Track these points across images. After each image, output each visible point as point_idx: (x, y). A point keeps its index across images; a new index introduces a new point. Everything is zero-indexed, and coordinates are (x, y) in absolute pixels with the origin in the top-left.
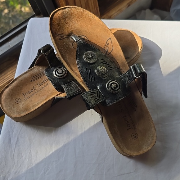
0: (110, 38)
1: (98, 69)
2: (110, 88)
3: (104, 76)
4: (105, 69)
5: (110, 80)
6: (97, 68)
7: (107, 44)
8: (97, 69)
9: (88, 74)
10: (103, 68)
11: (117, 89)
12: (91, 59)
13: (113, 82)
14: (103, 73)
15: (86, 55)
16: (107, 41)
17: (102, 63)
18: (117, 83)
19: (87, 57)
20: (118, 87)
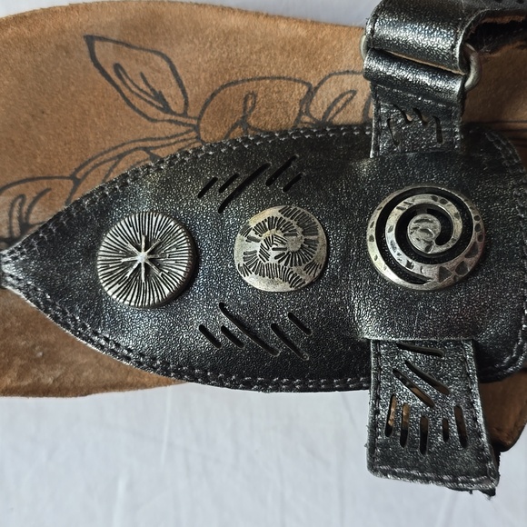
0: (90, 40)
1: (249, 256)
2: (428, 271)
3: (320, 252)
4: (273, 212)
5: (371, 231)
6: (239, 260)
7: (113, 76)
8: (246, 270)
9: (239, 343)
10: (261, 228)
11: (458, 226)
12: (159, 267)
13: (392, 221)
14: (293, 244)
15: (111, 277)
16: (97, 65)
17: (221, 210)
18: (418, 200)
19: (129, 283)
20: (451, 209)
